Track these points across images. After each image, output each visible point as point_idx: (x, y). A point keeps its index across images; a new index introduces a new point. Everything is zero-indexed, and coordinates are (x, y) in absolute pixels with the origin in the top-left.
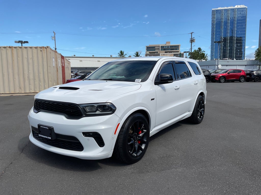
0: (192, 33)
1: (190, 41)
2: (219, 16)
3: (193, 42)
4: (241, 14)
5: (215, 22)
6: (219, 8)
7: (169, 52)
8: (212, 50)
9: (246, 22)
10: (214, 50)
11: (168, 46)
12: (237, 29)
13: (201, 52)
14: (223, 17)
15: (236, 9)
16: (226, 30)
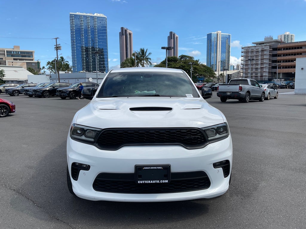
0: (56, 39)
1: (55, 48)
2: (78, 22)
3: (59, 50)
4: (101, 23)
5: (74, 29)
6: (77, 13)
7: (20, 60)
8: (74, 60)
9: (106, 32)
10: (76, 60)
11: (17, 52)
12: (99, 40)
13: (64, 63)
14: (82, 24)
15: (96, 17)
16: (87, 39)
